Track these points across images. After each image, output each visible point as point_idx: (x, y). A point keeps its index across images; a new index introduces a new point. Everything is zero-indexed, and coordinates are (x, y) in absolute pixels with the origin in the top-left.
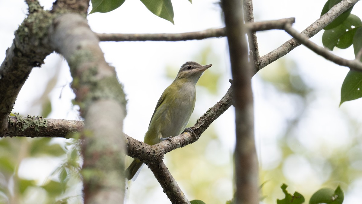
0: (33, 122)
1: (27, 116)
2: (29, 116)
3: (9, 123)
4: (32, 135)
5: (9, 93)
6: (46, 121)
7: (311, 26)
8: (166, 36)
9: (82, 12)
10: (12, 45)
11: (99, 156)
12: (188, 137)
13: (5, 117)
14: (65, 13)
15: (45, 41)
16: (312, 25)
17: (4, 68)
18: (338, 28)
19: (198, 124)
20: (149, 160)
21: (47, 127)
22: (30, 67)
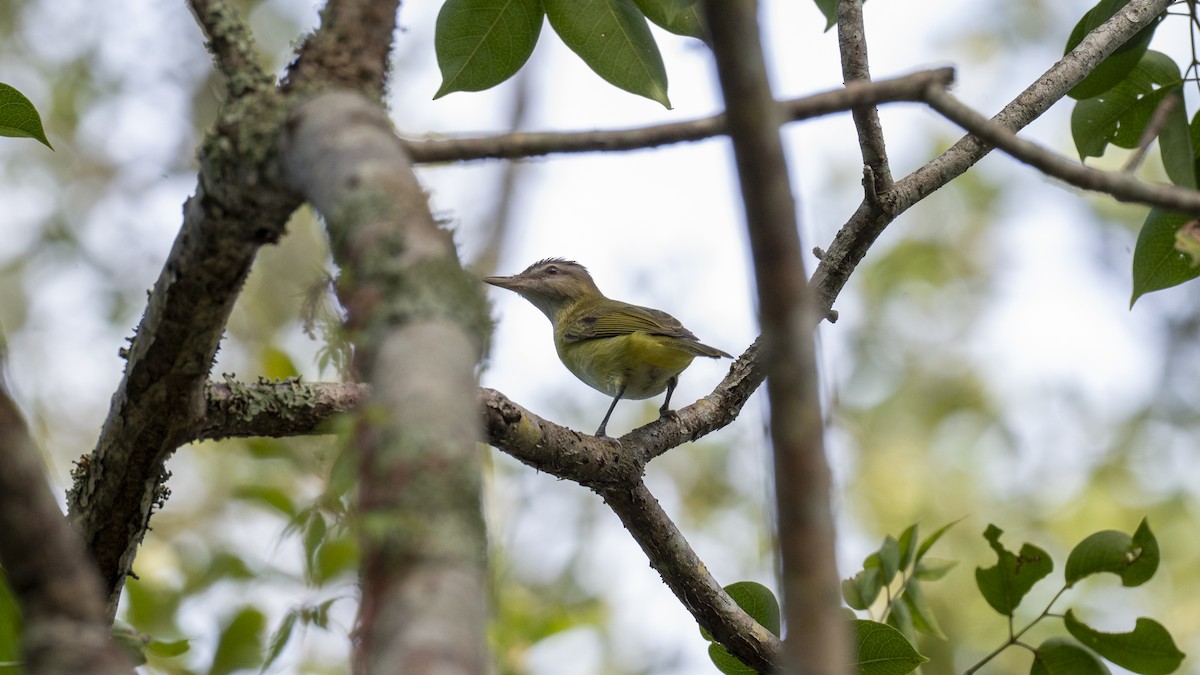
0: (276, 396)
1: (258, 380)
2: (264, 381)
3: (209, 402)
4: (273, 431)
5: (200, 317)
6: (311, 390)
7: (1029, 89)
8: (600, 139)
9: (370, 87)
10: (197, 191)
11: (409, 474)
12: (709, 411)
13: (196, 387)
14: (320, 89)
15: (272, 171)
16: (1033, 88)
17: (182, 254)
18: (1115, 93)
19: (735, 376)
20: (604, 482)
21: (313, 406)
22: (249, 246)
